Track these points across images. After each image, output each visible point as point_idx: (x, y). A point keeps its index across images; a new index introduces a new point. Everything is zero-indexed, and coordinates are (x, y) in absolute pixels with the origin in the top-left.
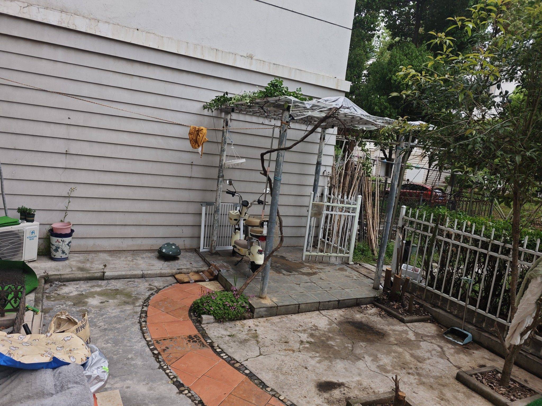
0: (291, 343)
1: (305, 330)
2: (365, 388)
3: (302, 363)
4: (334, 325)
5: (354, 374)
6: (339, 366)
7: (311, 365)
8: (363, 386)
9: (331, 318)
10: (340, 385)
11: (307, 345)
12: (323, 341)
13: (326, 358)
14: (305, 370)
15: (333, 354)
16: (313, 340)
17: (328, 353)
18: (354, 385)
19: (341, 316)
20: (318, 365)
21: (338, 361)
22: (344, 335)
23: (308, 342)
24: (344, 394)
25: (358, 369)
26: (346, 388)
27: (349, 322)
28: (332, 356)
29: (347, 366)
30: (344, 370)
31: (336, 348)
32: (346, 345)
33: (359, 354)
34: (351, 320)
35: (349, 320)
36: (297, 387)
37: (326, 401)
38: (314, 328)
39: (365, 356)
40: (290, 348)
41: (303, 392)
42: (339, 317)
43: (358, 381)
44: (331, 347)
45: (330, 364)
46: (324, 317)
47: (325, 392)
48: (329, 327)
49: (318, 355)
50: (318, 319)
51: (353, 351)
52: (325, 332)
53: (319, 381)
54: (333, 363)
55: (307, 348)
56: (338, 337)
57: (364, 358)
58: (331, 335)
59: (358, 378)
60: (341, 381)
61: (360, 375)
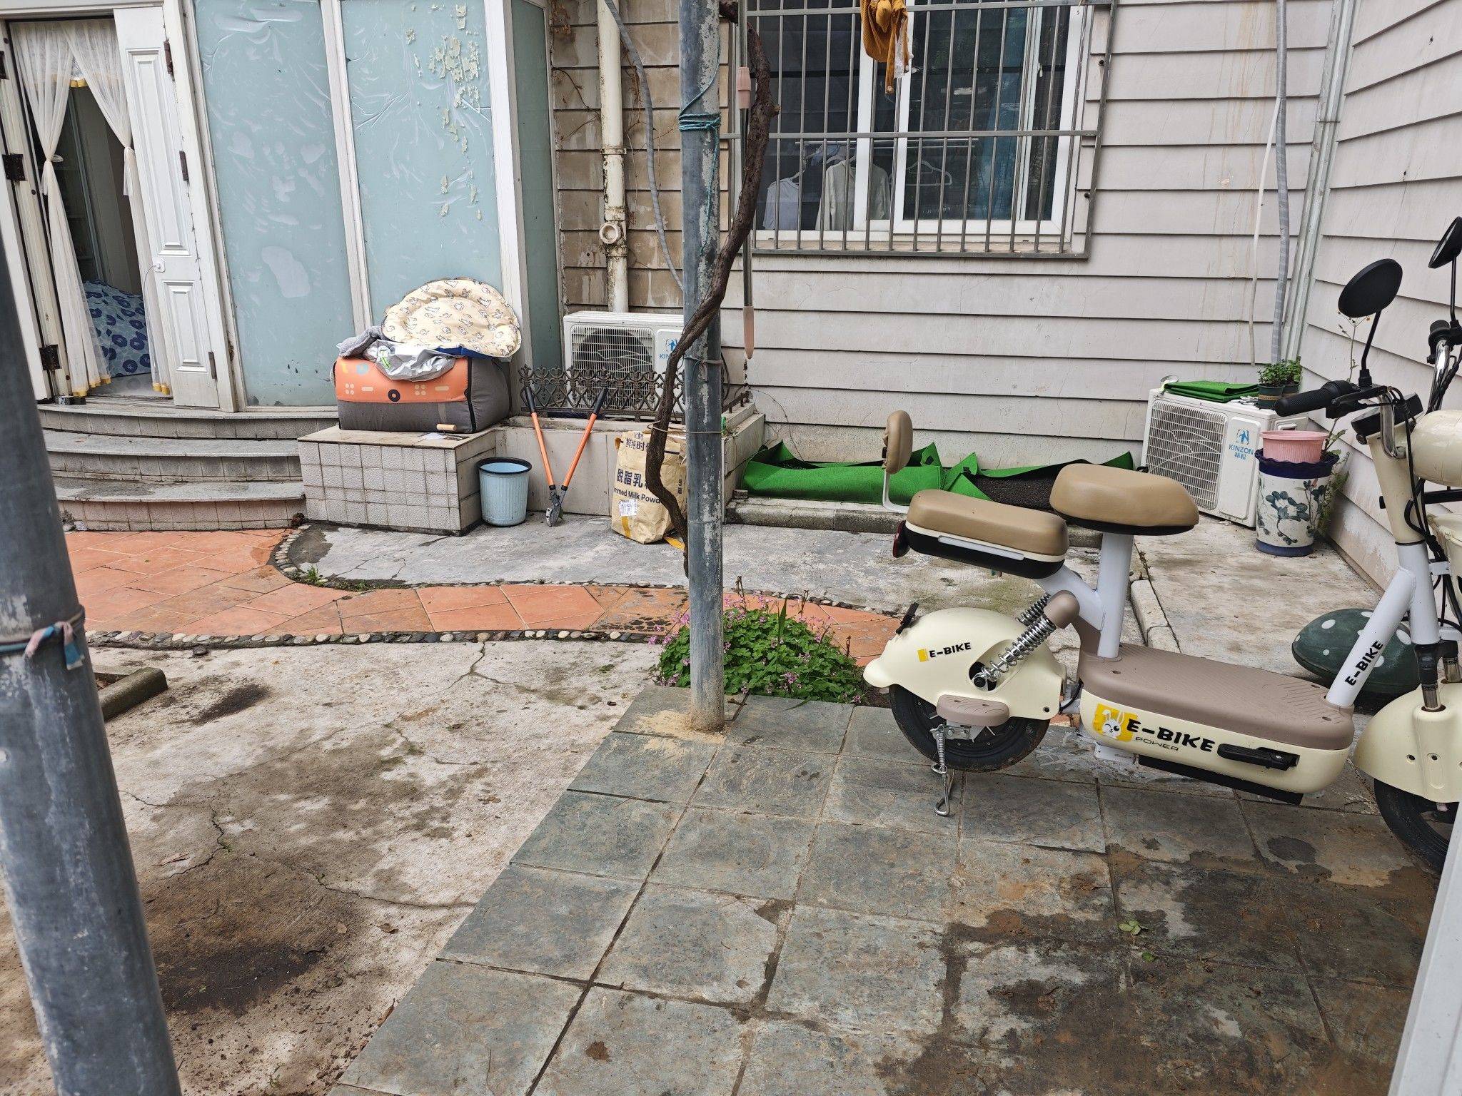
0: (440, 733)
1: (453, 794)
2: (126, 742)
3: (350, 709)
4: (366, 885)
5: (176, 756)
6: (236, 750)
7: (323, 715)
8: (132, 744)
9: (415, 916)
10: (207, 716)
11: (386, 753)
12: (353, 794)
13: (292, 750)
14: (328, 700)
15: (282, 774)
16: (387, 776)
17: (300, 768)
18: (166, 733)
19: (381, 973)
20: (304, 725)
21: (249, 762)
22: (289, 862)
23: (395, 761)
24: (185, 707)
25: (166, 776)
26: (186, 718)
27: (312, 957)
28: (279, 765)
29: (209, 763)
30: (213, 750)
31: (283, 797)
32: (249, 824)
33: (180, 817)
34: (305, 981)
35: (317, 974)
36: (313, 667)
37: (224, 679)
38: (435, 824)
39: (153, 826)
40: (424, 720)
41: (289, 668)
42: (382, 959)
43: (154, 748)
44: (306, 791)
45: (270, 744)
46: (446, 896)
47: (239, 690)
48: (384, 865)
49: (328, 746)
50: (462, 869)
51: (209, 815)
52: (380, 835)
53: (270, 700)
54: (260, 751)
55: (381, 746)
56: (305, 841)
57: (155, 819)
58: (343, 835)
59: (157, 754)
60: (209, 726)
61: (155, 763)
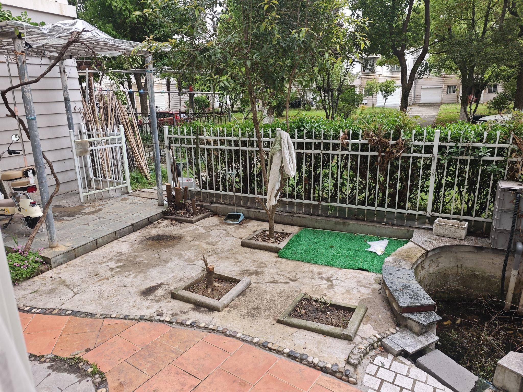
0: (102, 274)
1: (110, 260)
2: (181, 279)
3: (120, 283)
4: (136, 246)
5: (168, 274)
6: (153, 273)
7: (128, 282)
8: (179, 278)
9: (131, 241)
10: (160, 286)
11: (118, 269)
12: (131, 261)
13: (140, 272)
14: (125, 288)
15: (144, 267)
16: (121, 264)
17: (139, 268)
18: (171, 281)
19: (139, 236)
20: (134, 280)
21: (151, 270)
22: (148, 249)
23: (117, 267)
24: (166, 290)
25: (170, 268)
26: (165, 286)
27: (148, 239)
28: (144, 268)
29: (160, 271)
30: (159, 274)
31: (145, 261)
32: (153, 256)
33: (166, 258)
34: (149, 237)
35: (147, 237)
36: (123, 302)
37: (153, 301)
38: (118, 254)
39: (172, 258)
40: (103, 278)
41: (131, 304)
42: (138, 238)
43: (173, 277)
44: (140, 262)
45: (145, 275)
46: (125, 243)
47: (149, 296)
48: (131, 248)
49: (131, 273)
50: (119, 246)
51: (161, 258)
52: (129, 253)
53: (141, 290)
54: (148, 273)
55: (119, 271)
56: (144, 253)
57: (171, 259)
58: (136, 254)
59: (173, 275)
60: (159, 282)
61: (173, 272)
